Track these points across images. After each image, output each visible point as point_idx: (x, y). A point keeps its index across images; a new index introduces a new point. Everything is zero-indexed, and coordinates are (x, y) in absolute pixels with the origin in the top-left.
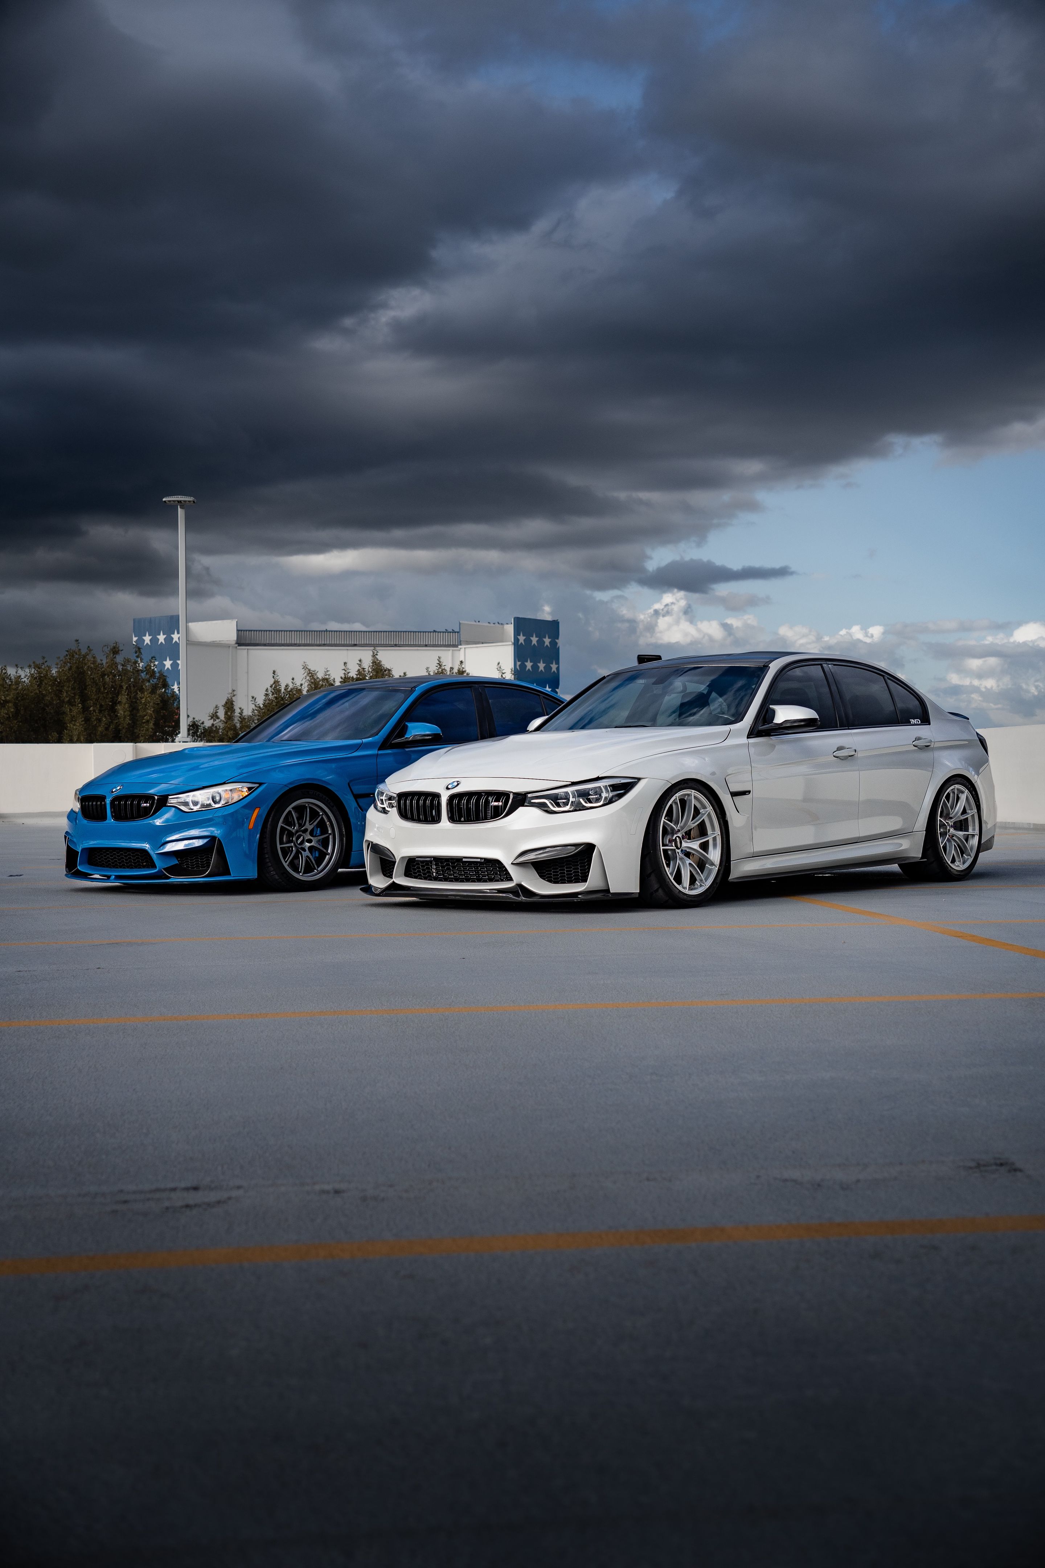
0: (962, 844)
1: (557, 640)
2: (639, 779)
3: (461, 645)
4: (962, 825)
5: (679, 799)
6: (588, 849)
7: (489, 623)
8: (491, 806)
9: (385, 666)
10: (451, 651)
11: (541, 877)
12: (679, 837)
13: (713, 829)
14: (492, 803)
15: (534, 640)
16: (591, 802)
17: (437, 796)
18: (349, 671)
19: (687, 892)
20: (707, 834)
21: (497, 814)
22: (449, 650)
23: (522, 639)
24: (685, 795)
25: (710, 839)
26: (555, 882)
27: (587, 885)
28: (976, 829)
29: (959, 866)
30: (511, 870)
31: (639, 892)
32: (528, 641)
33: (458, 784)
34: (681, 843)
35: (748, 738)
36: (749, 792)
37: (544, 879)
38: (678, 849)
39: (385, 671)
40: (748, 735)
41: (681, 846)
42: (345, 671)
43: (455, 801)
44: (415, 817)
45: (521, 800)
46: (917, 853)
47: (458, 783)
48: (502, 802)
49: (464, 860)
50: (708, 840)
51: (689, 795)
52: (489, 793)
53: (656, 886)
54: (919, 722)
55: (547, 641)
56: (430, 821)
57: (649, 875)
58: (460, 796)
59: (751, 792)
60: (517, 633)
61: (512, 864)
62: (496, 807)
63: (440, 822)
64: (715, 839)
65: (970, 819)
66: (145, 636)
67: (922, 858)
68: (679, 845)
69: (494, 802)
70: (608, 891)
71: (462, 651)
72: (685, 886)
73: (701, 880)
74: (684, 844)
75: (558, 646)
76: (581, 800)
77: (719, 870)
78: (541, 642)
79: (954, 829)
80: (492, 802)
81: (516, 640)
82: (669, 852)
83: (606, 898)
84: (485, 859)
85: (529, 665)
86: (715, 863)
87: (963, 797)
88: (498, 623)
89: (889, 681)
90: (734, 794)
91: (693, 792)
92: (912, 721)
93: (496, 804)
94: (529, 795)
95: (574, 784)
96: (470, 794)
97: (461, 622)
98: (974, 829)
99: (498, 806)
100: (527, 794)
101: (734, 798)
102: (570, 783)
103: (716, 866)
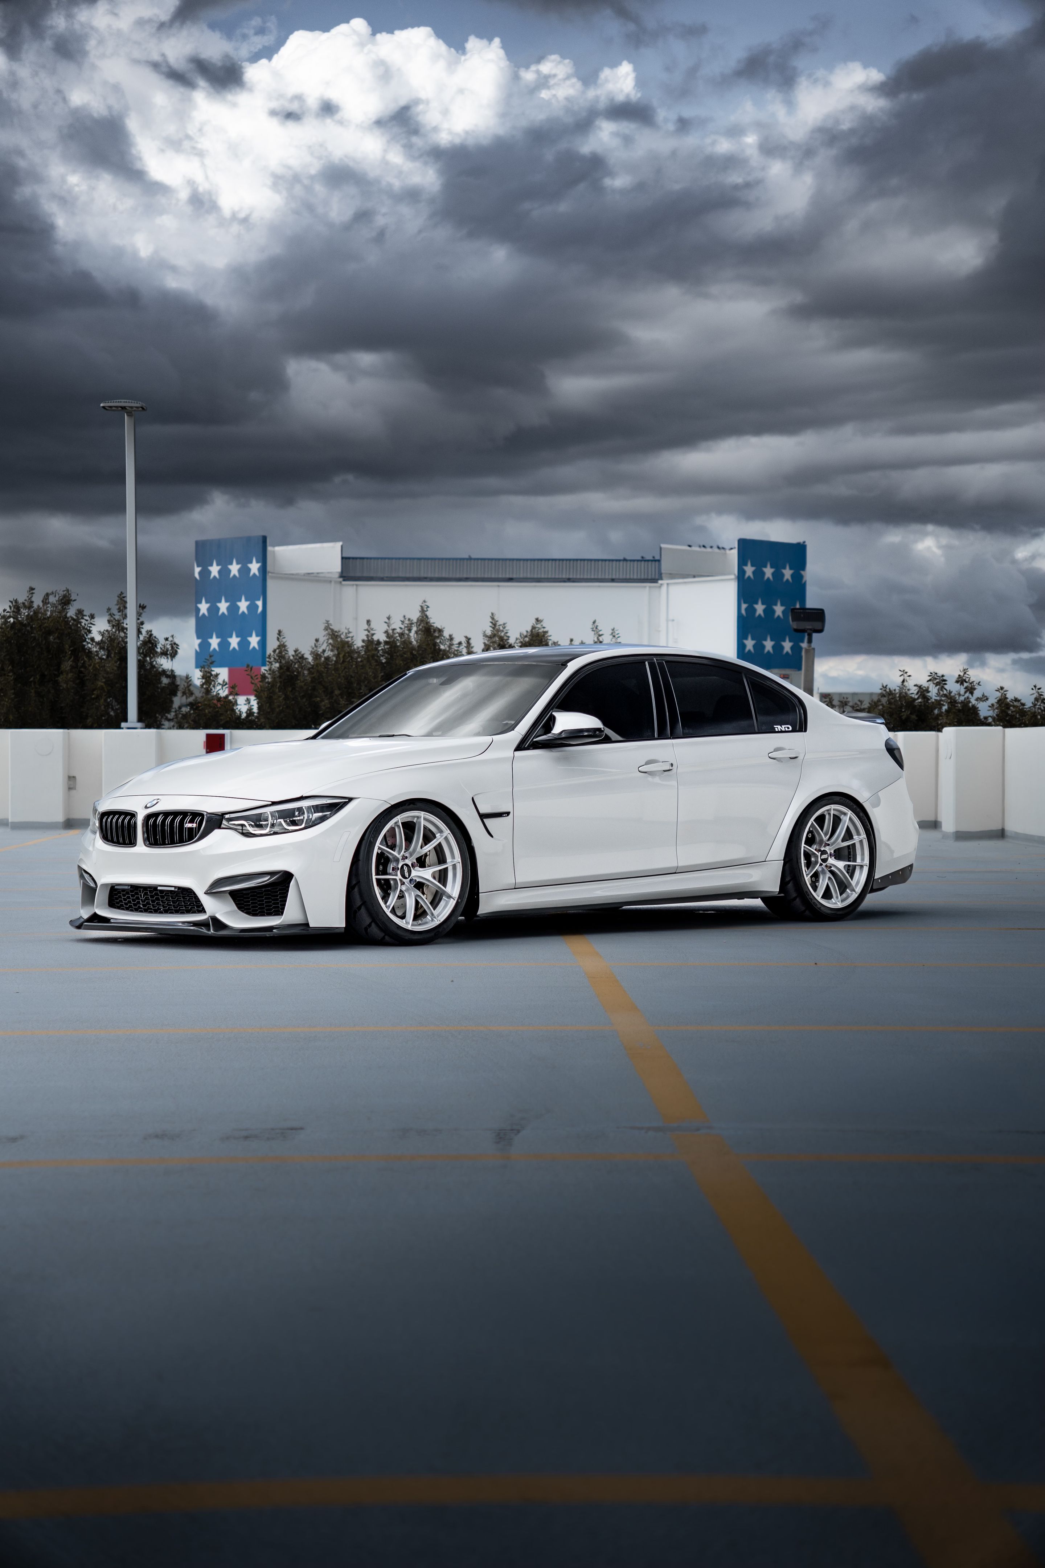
0: (843, 877)
1: (802, 572)
2: (350, 799)
3: (662, 579)
4: (847, 854)
5: (402, 823)
6: (287, 877)
7: (704, 546)
8: (186, 828)
9: (435, 625)
10: (648, 588)
11: (239, 908)
12: (407, 865)
13: (453, 857)
14: (186, 825)
15: (768, 572)
16: (292, 824)
17: (133, 815)
18: (373, 632)
19: (408, 926)
20: (444, 861)
21: (190, 837)
22: (645, 587)
23: (749, 570)
24: (414, 817)
25: (449, 865)
26: (254, 915)
27: (284, 918)
28: (865, 860)
29: (836, 903)
30: (206, 901)
31: (344, 926)
32: (759, 573)
33: (157, 803)
34: (410, 872)
35: (515, 751)
36: (508, 813)
37: (242, 911)
38: (406, 878)
39: (435, 631)
40: (515, 748)
41: (409, 876)
42: (369, 632)
43: (151, 821)
44: (115, 839)
45: (216, 821)
46: (773, 886)
47: (158, 801)
48: (196, 823)
49: (159, 888)
50: (447, 868)
51: (418, 817)
52: (184, 814)
53: (368, 920)
54: (788, 728)
55: (788, 573)
56: (127, 844)
58: (156, 815)
59: (511, 815)
60: (742, 562)
61: (205, 893)
62: (190, 829)
63: (135, 846)
64: (454, 866)
65: (858, 846)
66: (212, 565)
67: (779, 893)
68: (407, 875)
69: (189, 823)
70: (307, 925)
71: (664, 588)
72: (408, 921)
73: (432, 914)
74: (414, 873)
75: (803, 581)
76: (281, 822)
77: (457, 902)
78: (778, 575)
79: (835, 858)
80: (186, 823)
81: (741, 572)
82: (392, 882)
83: (304, 932)
84: (179, 888)
85: (760, 608)
86: (453, 896)
87: (846, 821)
88: (718, 548)
90: (483, 817)
91: (422, 814)
92: (778, 728)
93: (190, 825)
95: (274, 803)
96: (166, 814)
97: (663, 546)
98: (863, 860)
99: (192, 828)
100: (223, 815)
101: (485, 820)
102: (271, 803)
103: (454, 900)
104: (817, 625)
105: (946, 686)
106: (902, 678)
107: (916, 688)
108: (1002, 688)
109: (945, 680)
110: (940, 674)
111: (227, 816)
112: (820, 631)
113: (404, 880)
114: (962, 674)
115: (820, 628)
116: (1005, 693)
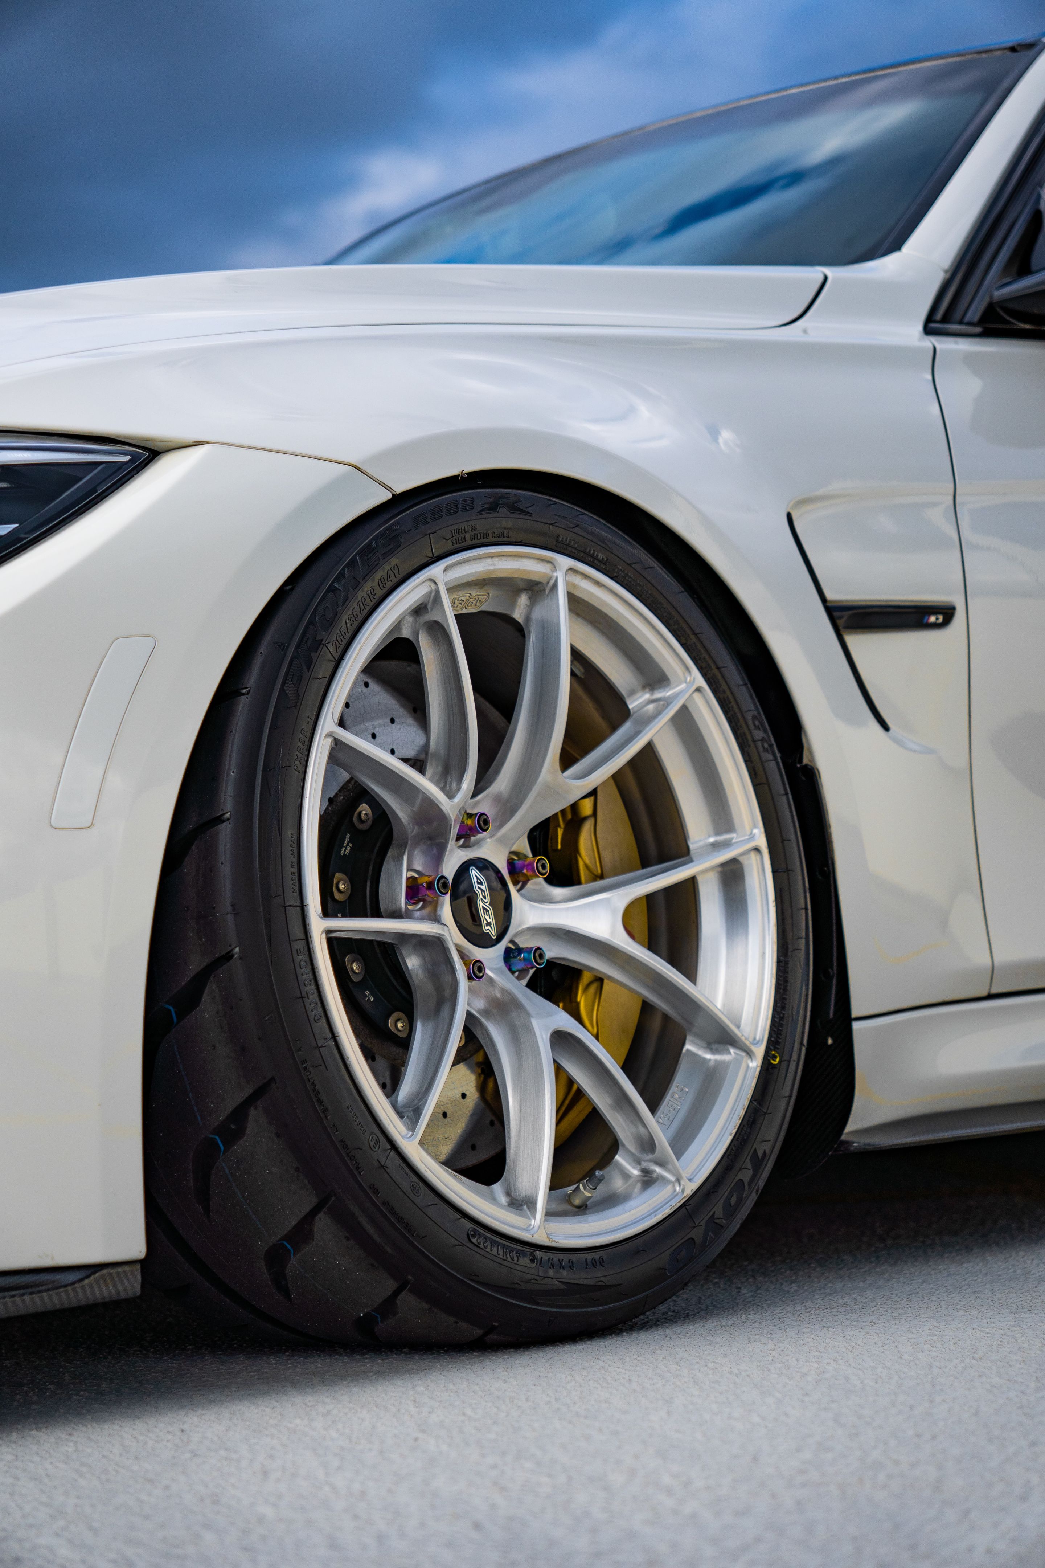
12: (484, 865)
13: (720, 822)
34: (505, 908)
35: (929, 329)
36: (947, 613)
38: (483, 941)
40: (929, 319)
41: (503, 928)
72: (523, 1186)
73: (648, 1145)
74: (525, 912)
82: (412, 963)
86: (742, 1031)
101: (852, 640)
103: (748, 1053)
113: (478, 953)
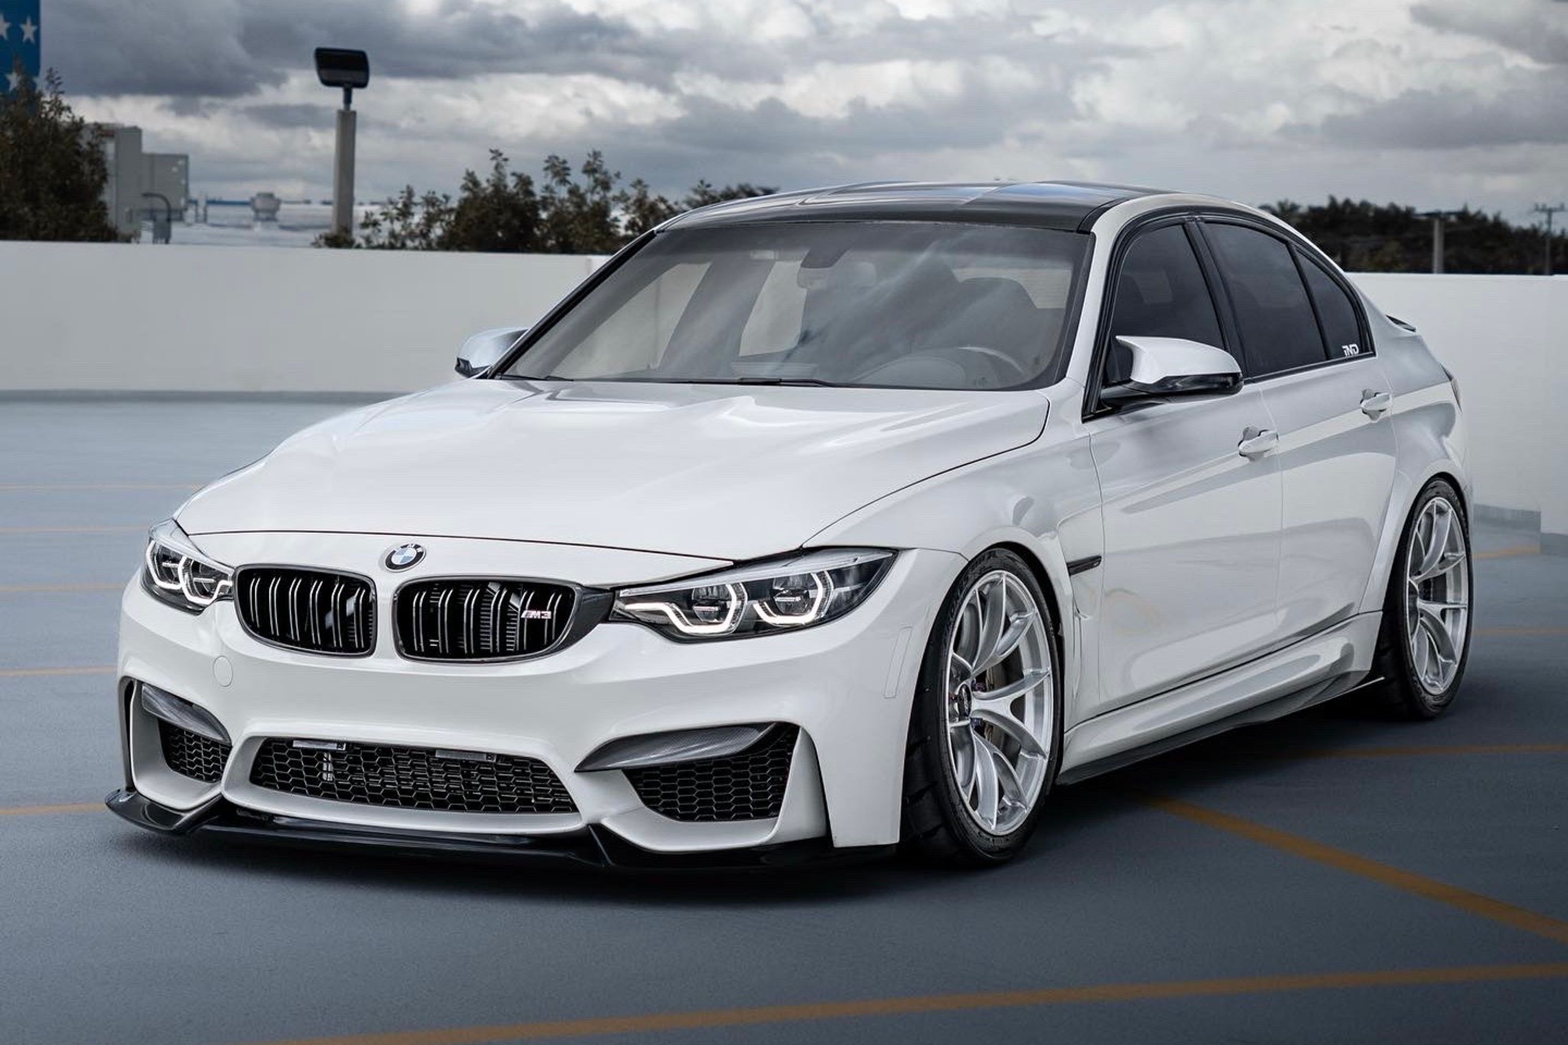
2: (897, 553)
5: (979, 599)
6: (782, 736)
8: (522, 620)
11: (647, 802)
13: (1036, 663)
14: (523, 612)
16: (778, 612)
17: (360, 585)
19: (993, 828)
20: (1022, 676)
21: (536, 640)
25: (1029, 687)
26: (684, 818)
27: (778, 827)
29: (1436, 685)
30: (576, 787)
31: (900, 839)
33: (419, 556)
34: (971, 703)
36: (1098, 558)
37: (655, 809)
43: (418, 600)
44: (295, 632)
45: (600, 605)
47: (420, 550)
48: (551, 609)
50: (1025, 691)
51: (997, 585)
52: (513, 586)
53: (932, 820)
56: (341, 650)
57: (920, 794)
58: (428, 587)
59: (1102, 560)
61: (575, 771)
62: (535, 625)
63: (370, 654)
64: (1038, 687)
69: (531, 608)
70: (827, 842)
72: (988, 812)
73: (1018, 794)
74: (976, 705)
76: (757, 607)
77: (1049, 762)
80: (523, 608)
84: (500, 757)
86: (1040, 746)
87: (1445, 527)
89: (1299, 256)
90: (1074, 569)
91: (1006, 578)
93: (535, 614)
94: (622, 592)
95: (739, 565)
99: (540, 622)
100: (616, 589)
101: (1077, 577)
102: (732, 563)
103: (1045, 757)
104: (357, 76)
105: (568, 178)
106: (494, 163)
107: (514, 178)
108: (639, 182)
109: (568, 169)
110: (561, 158)
111: (622, 593)
112: (363, 85)
114: (591, 160)
115: (362, 81)
116: (644, 189)
